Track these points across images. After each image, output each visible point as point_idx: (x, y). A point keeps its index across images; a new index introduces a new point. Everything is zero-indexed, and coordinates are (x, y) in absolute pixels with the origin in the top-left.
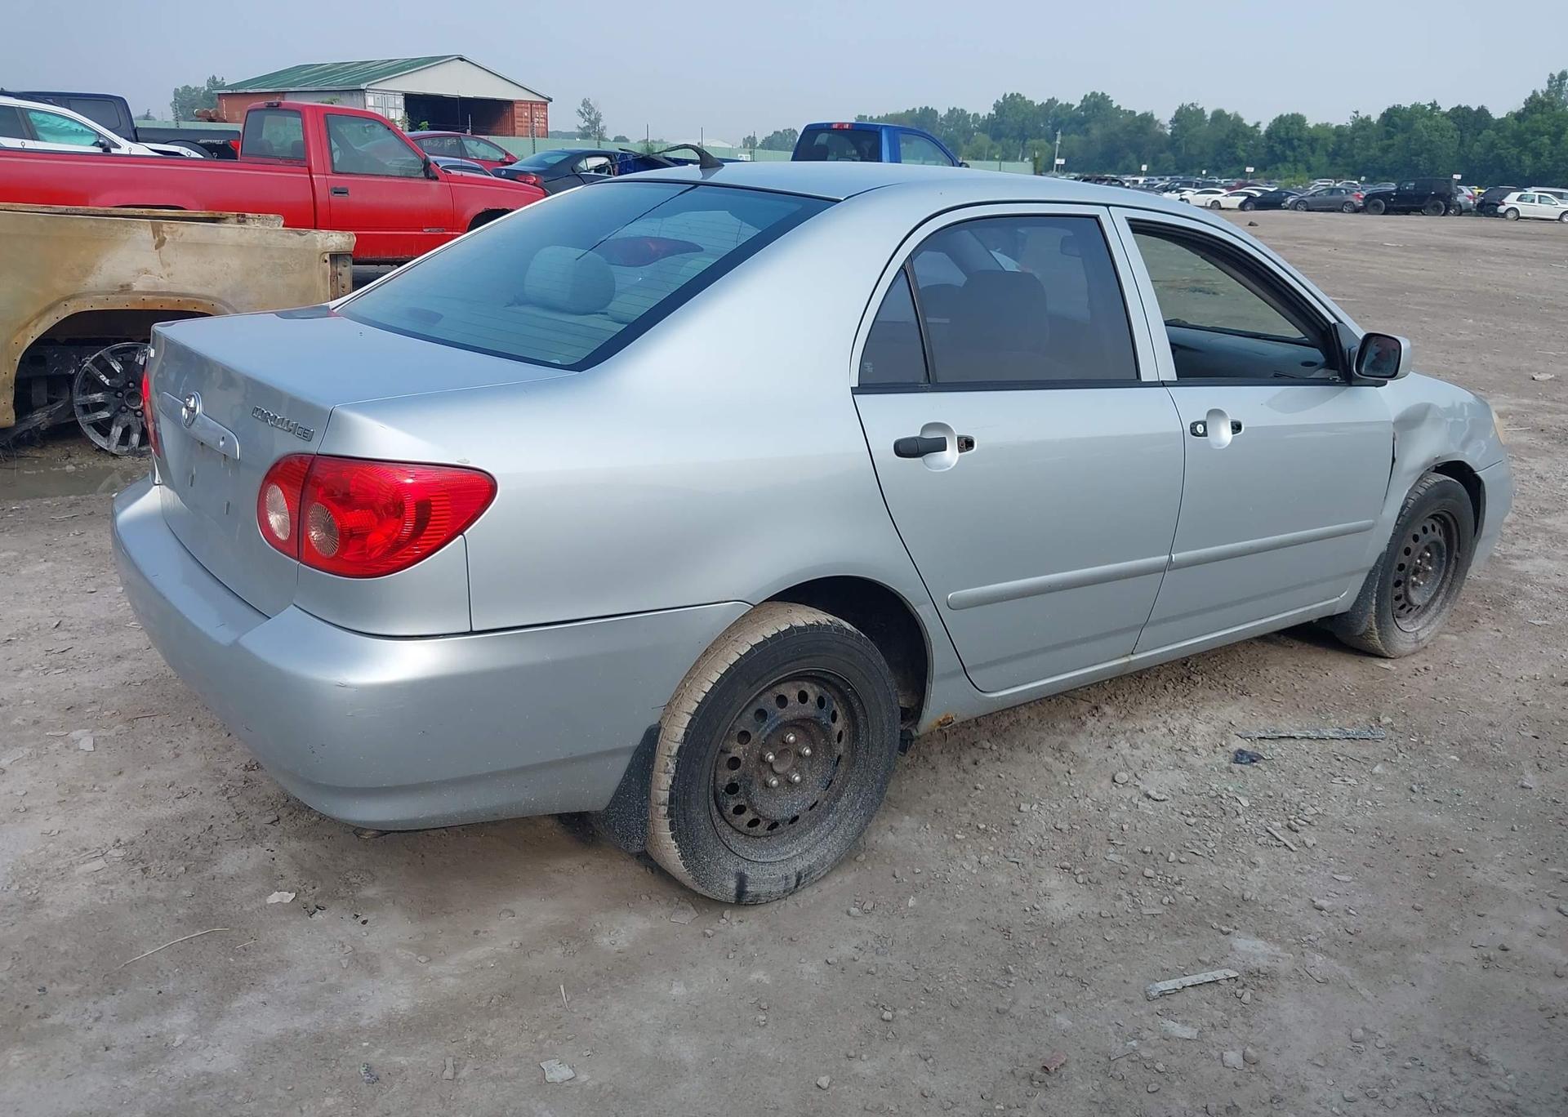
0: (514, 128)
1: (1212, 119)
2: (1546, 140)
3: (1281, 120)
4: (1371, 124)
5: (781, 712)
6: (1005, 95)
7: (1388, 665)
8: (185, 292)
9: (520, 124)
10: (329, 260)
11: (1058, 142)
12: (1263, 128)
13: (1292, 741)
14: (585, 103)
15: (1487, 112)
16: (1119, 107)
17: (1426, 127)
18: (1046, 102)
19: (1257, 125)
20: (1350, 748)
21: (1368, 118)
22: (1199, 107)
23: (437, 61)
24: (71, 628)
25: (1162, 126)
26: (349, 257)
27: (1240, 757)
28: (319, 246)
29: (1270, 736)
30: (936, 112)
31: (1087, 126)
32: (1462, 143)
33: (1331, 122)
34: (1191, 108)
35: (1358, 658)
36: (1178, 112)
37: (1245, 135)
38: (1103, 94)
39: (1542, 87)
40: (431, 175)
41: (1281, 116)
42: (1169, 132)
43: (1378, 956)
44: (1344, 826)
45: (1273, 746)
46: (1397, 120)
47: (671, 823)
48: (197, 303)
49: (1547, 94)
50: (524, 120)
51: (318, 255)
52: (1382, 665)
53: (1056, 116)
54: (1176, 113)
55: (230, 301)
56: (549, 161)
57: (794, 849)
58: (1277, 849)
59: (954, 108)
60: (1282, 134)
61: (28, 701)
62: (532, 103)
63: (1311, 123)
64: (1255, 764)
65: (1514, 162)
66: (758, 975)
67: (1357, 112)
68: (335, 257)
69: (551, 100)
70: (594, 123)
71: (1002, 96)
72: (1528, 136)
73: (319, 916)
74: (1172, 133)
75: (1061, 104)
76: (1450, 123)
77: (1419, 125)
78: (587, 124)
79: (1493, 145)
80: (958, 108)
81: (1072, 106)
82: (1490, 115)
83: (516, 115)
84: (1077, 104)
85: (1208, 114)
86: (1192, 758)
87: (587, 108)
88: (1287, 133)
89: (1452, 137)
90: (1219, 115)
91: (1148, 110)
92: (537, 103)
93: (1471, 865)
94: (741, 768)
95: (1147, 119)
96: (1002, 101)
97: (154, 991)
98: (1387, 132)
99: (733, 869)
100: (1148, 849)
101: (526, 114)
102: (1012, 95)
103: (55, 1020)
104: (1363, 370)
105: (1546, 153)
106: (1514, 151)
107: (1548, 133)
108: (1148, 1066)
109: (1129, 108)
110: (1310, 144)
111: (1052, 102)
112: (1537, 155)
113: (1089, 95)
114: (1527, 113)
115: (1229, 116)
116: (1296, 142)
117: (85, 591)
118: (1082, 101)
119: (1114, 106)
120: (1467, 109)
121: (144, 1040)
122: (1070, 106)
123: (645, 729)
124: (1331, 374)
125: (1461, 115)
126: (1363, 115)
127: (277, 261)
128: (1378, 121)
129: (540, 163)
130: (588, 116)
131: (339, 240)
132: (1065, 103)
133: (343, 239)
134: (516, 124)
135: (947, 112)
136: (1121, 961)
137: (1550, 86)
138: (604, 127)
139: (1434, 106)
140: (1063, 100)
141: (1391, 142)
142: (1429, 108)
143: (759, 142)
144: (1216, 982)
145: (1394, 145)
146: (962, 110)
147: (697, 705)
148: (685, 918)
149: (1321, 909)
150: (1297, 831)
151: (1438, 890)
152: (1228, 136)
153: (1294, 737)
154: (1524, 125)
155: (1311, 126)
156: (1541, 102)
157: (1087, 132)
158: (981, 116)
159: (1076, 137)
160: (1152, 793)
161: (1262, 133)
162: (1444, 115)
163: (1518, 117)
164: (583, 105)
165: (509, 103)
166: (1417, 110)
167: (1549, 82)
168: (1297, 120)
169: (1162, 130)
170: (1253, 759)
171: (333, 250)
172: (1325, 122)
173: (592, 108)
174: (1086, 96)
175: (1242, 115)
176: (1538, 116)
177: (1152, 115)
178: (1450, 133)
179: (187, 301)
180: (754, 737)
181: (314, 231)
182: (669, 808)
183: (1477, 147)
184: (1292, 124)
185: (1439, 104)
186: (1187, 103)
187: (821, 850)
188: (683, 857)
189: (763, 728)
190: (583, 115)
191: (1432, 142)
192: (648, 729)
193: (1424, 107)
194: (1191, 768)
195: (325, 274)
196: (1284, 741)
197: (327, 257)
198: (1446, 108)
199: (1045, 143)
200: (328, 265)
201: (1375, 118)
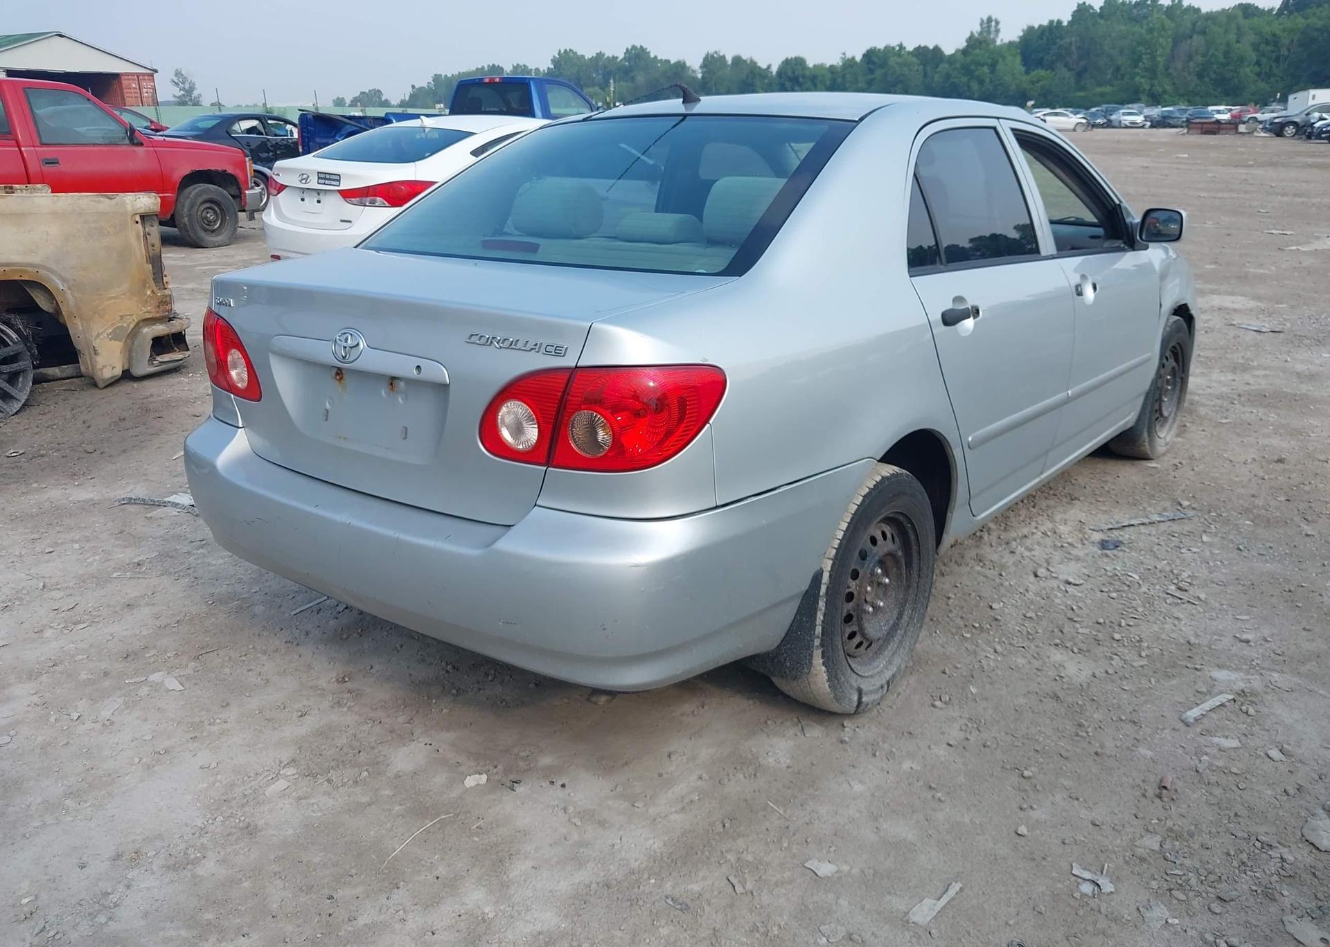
0: (124, 99)
1: (732, 64)
2: (986, 69)
3: (787, 62)
4: (856, 62)
5: (875, 549)
6: (560, 51)
7: (1154, 465)
8: (9, 261)
9: (128, 95)
10: (139, 221)
11: (612, 89)
12: (774, 69)
13: (1132, 528)
14: (178, 74)
15: (940, 49)
16: (656, 57)
17: (897, 63)
18: (595, 55)
19: (769, 67)
20: (1176, 527)
21: (853, 58)
22: (721, 54)
23: (36, 37)
24: (58, 586)
25: (694, 71)
26: (155, 218)
27: (1104, 545)
28: (129, 208)
29: (1116, 526)
30: (502, 69)
31: (632, 74)
32: (925, 75)
33: (824, 62)
34: (715, 55)
35: (1130, 462)
36: (706, 59)
37: (760, 75)
38: (641, 46)
39: (977, 29)
40: (135, 142)
41: (787, 59)
42: (700, 76)
43: (1308, 667)
44: (1213, 582)
45: (1121, 533)
46: (875, 59)
47: (823, 652)
48: (22, 270)
49: (981, 33)
50: (132, 91)
51: (129, 217)
52: (1150, 465)
53: (605, 67)
54: (704, 60)
55: (54, 267)
56: (203, 125)
57: (881, 663)
58: (1184, 606)
59: (518, 65)
60: (790, 73)
61: (81, 657)
62: (138, 75)
63: (810, 64)
64: (1119, 548)
65: (966, 88)
66: (906, 765)
67: (844, 54)
68: (144, 218)
69: (156, 71)
70: (189, 91)
71: (557, 52)
72: (973, 67)
73: (520, 789)
74: (703, 77)
75: (608, 57)
76: (914, 60)
77: (892, 61)
78: (182, 92)
79: (948, 76)
80: (521, 64)
81: (617, 58)
82: (942, 52)
83: (124, 87)
84: (621, 56)
85: (729, 59)
86: (1074, 552)
87: (180, 78)
88: (794, 72)
89: (918, 70)
90: (737, 60)
91: (681, 58)
92: (144, 74)
93: (1317, 594)
94: (854, 600)
95: (681, 66)
96: (557, 56)
97: (431, 878)
98: (869, 69)
99: (855, 685)
100: (1101, 620)
101: (134, 86)
102: (565, 51)
103: (362, 920)
104: (1144, 237)
105: (987, 80)
106: (964, 79)
107: (987, 64)
108: (1226, 771)
109: (664, 58)
110: (812, 81)
111: (600, 55)
112: (981, 82)
113: (630, 48)
114: (970, 50)
115: (745, 61)
116: (801, 79)
117: (42, 553)
118: (625, 54)
119: (652, 56)
120: (926, 48)
121: (458, 918)
122: (615, 58)
123: (812, 574)
124: (1120, 243)
125: (921, 52)
126: (849, 56)
127: (92, 225)
128: (861, 60)
129: (193, 127)
130: (182, 86)
131: (147, 201)
132: (611, 56)
133: (148, 199)
134: (126, 95)
135: (511, 68)
136: (1146, 702)
137: (982, 28)
138: (200, 95)
139: (901, 46)
140: (609, 53)
141: (872, 76)
142: (897, 48)
143: (348, 101)
144: (1222, 705)
145: (875, 79)
146: (524, 66)
147: (835, 551)
148: (815, 732)
149: (1247, 642)
150: (1186, 591)
151: (1310, 614)
152: (747, 77)
153: (1132, 525)
154: (969, 59)
155: (811, 65)
156: (977, 40)
157: (633, 79)
158: (541, 70)
159: (625, 83)
160: (1071, 580)
161: (774, 73)
162: (909, 53)
163: (965, 52)
164: (176, 75)
165: (116, 77)
166: (888, 49)
167: (981, 25)
168: (800, 62)
169: (694, 75)
170: (1117, 545)
171: (142, 211)
172: (820, 63)
173: (185, 78)
174: (627, 49)
175: (755, 59)
176: (977, 51)
177: (684, 63)
178: (916, 68)
179: (12, 270)
180: (861, 573)
181: (121, 194)
182: (822, 640)
183: (937, 78)
184: (796, 65)
185: (904, 45)
186: (711, 51)
187: (897, 661)
188: (829, 680)
189: (866, 565)
190: (177, 84)
191: (903, 75)
192: (813, 577)
193: (893, 48)
194: (1078, 559)
195: (138, 235)
196: (1127, 529)
197: (138, 218)
198: (910, 47)
199: (600, 91)
200: (140, 226)
201: (858, 58)
